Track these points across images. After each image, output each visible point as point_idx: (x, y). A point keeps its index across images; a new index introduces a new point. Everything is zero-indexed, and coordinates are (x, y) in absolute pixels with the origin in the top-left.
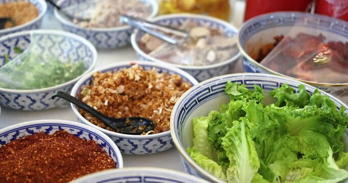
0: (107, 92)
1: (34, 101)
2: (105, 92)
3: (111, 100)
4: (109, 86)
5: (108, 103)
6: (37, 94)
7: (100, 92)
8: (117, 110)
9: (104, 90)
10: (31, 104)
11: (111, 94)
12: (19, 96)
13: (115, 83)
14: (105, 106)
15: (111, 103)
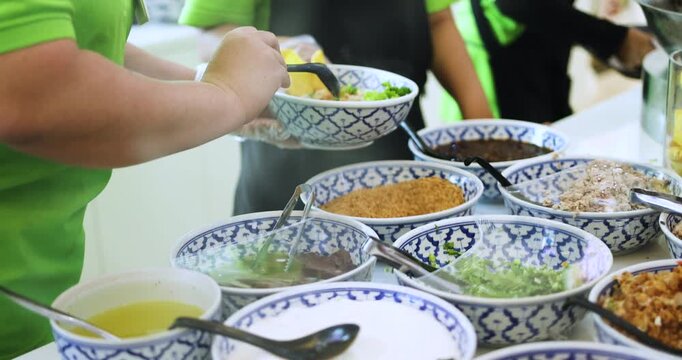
0: (657, 302)
1: (515, 322)
2: (652, 304)
3: (666, 316)
4: (658, 293)
5: (662, 321)
6: (524, 307)
7: (642, 304)
8: (676, 336)
9: (650, 300)
10: (509, 328)
11: (665, 307)
12: (491, 309)
13: (668, 287)
14: (656, 327)
15: (667, 321)
